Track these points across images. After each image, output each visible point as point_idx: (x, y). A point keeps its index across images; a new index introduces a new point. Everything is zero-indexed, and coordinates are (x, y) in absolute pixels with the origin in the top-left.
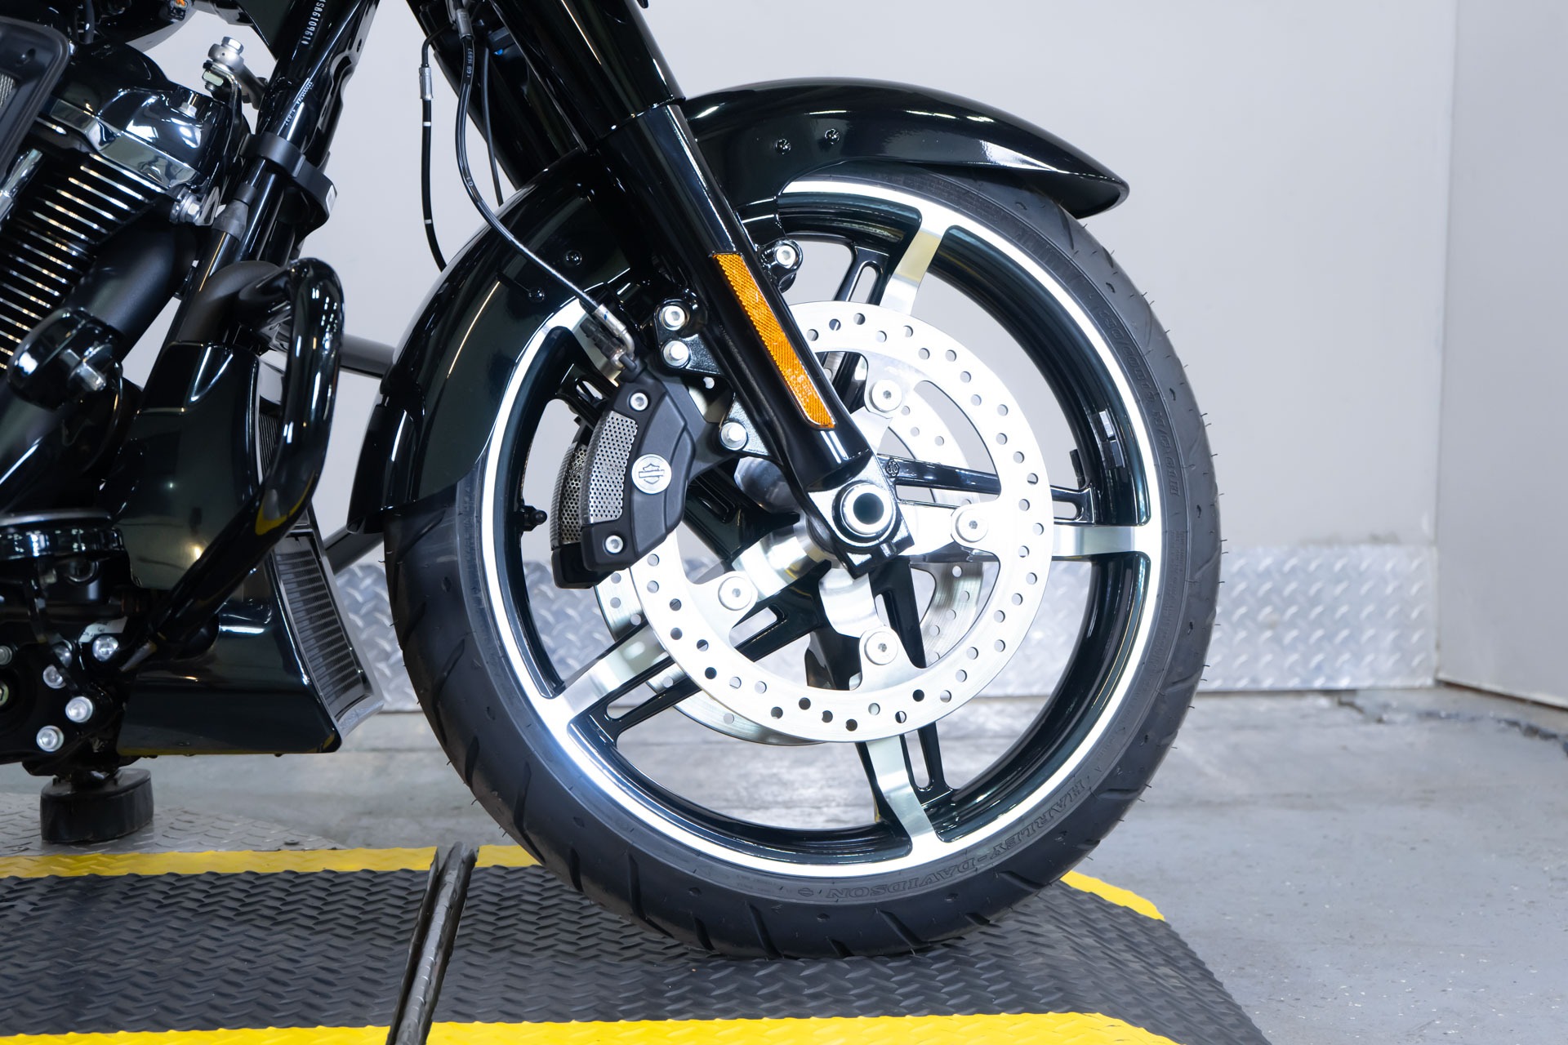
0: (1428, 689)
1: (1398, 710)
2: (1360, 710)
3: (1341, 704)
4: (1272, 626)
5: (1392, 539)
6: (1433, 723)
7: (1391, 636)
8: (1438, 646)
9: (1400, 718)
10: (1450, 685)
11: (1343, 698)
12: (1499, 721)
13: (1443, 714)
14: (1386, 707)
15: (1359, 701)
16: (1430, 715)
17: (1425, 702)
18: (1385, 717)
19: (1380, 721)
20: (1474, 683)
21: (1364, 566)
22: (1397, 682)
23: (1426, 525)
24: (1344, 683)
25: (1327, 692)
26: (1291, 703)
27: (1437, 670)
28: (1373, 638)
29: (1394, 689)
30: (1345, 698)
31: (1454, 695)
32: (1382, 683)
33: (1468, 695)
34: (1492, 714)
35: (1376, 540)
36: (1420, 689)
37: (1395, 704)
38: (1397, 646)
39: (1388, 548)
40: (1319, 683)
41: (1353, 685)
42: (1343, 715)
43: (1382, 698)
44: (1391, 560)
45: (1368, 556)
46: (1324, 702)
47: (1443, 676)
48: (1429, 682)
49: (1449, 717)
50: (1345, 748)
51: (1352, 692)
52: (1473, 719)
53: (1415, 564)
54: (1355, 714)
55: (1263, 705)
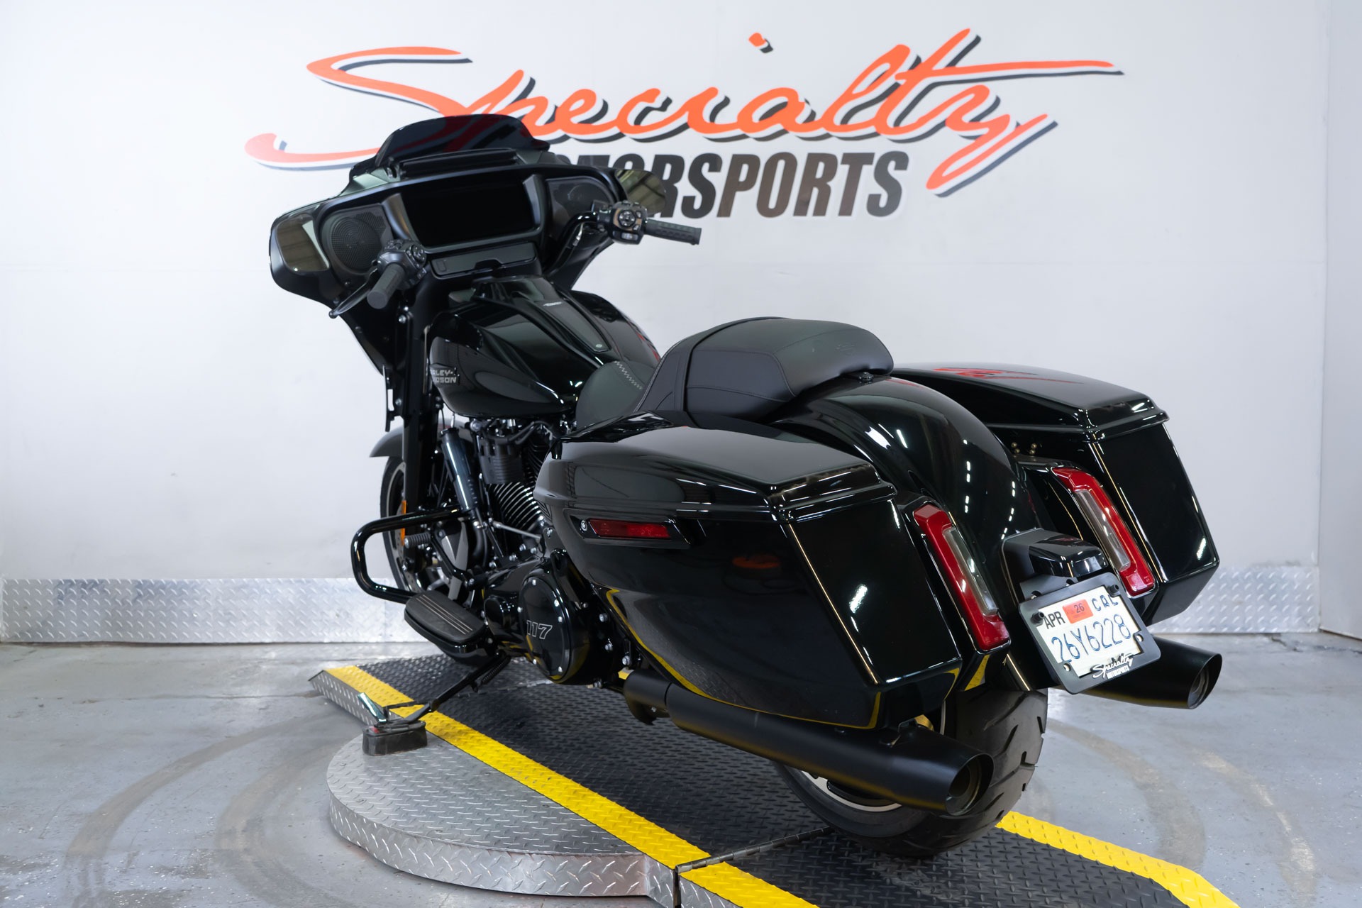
0: (1316, 633)
1: (1303, 645)
2: (1284, 644)
3: (1274, 640)
4: (1240, 603)
5: (1297, 564)
6: (1321, 652)
7: (1297, 609)
8: (1320, 614)
9: (1304, 648)
10: (1326, 632)
11: (1275, 637)
12: (1355, 652)
13: (1326, 647)
14: (1297, 643)
15: (1283, 639)
16: (1320, 648)
17: (1316, 640)
18: (1298, 648)
19: (1295, 650)
20: (1339, 632)
21: (1283, 576)
22: (1300, 630)
23: (1313, 557)
24: (1274, 630)
25: (1266, 634)
26: (1249, 640)
27: (1320, 625)
28: (1287, 610)
29: (1300, 633)
30: (1275, 638)
31: (1329, 637)
32: (1292, 630)
33: (1336, 637)
34: (1350, 648)
35: (1289, 564)
36: (1312, 633)
37: (1301, 642)
38: (1299, 614)
39: (1295, 567)
40: (1262, 630)
41: (1279, 631)
42: (1276, 646)
43: (1295, 638)
44: (1296, 574)
45: (1286, 572)
46: (1266, 639)
47: (1322, 628)
48: (1316, 630)
49: (1329, 648)
50: (1283, 664)
51: (1279, 634)
52: (1340, 650)
53: (1308, 575)
54: (1282, 646)
55: (1237, 640)
